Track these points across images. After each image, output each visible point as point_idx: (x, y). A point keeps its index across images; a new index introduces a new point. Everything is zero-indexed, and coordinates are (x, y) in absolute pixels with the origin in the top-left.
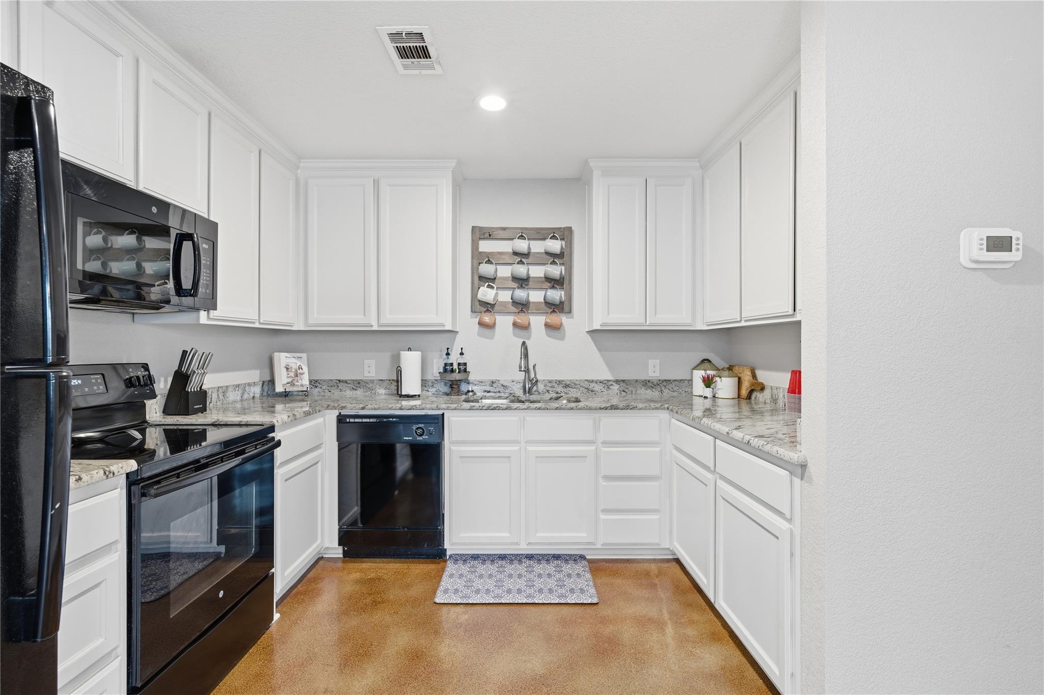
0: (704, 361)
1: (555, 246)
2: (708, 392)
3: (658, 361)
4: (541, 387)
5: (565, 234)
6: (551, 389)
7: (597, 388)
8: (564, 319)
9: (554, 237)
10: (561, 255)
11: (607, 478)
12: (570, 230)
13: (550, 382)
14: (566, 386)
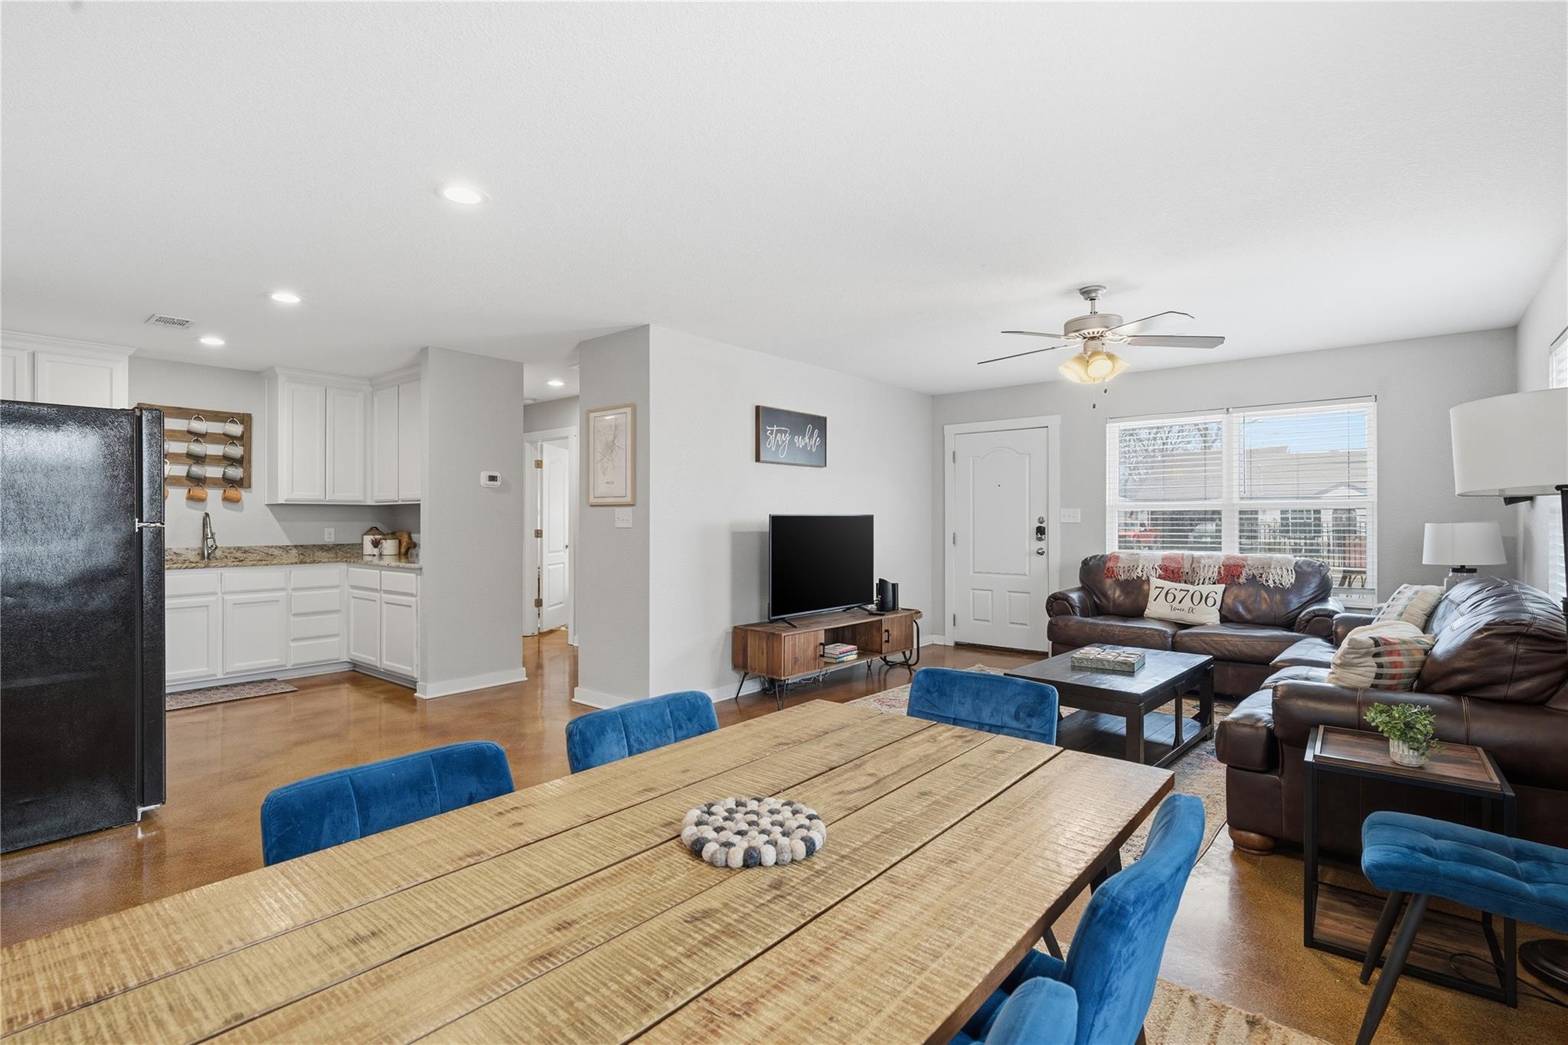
0: (372, 529)
1: (236, 429)
2: (376, 551)
3: (333, 530)
4: (218, 553)
5: (245, 419)
6: (229, 555)
7: (276, 552)
8: (244, 494)
9: (233, 422)
10: (241, 438)
11: (296, 615)
12: (250, 416)
13: (229, 548)
14: (245, 552)
